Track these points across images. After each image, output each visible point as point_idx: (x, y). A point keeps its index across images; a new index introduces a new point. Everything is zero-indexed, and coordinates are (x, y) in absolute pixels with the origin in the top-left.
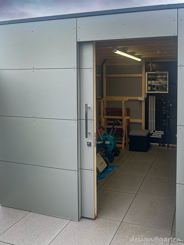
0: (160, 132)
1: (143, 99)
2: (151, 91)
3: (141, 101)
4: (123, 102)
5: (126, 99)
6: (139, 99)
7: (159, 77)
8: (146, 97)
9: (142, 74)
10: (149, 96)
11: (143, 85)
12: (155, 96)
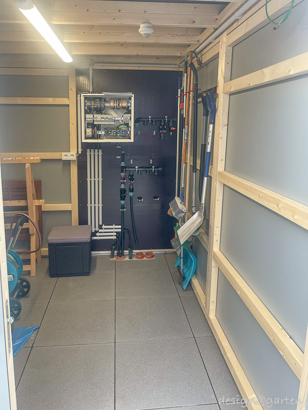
0: (114, 226)
1: (74, 158)
2: (93, 137)
3: (67, 163)
4: (27, 166)
5: (36, 157)
6: (64, 158)
7: (112, 104)
8: (80, 152)
9: (68, 97)
10: (88, 150)
11: (71, 124)
12: (100, 151)
